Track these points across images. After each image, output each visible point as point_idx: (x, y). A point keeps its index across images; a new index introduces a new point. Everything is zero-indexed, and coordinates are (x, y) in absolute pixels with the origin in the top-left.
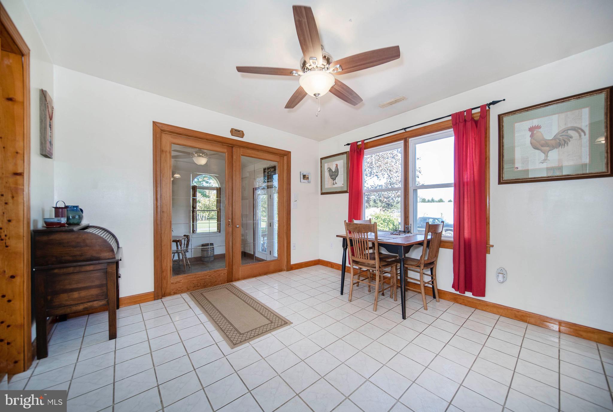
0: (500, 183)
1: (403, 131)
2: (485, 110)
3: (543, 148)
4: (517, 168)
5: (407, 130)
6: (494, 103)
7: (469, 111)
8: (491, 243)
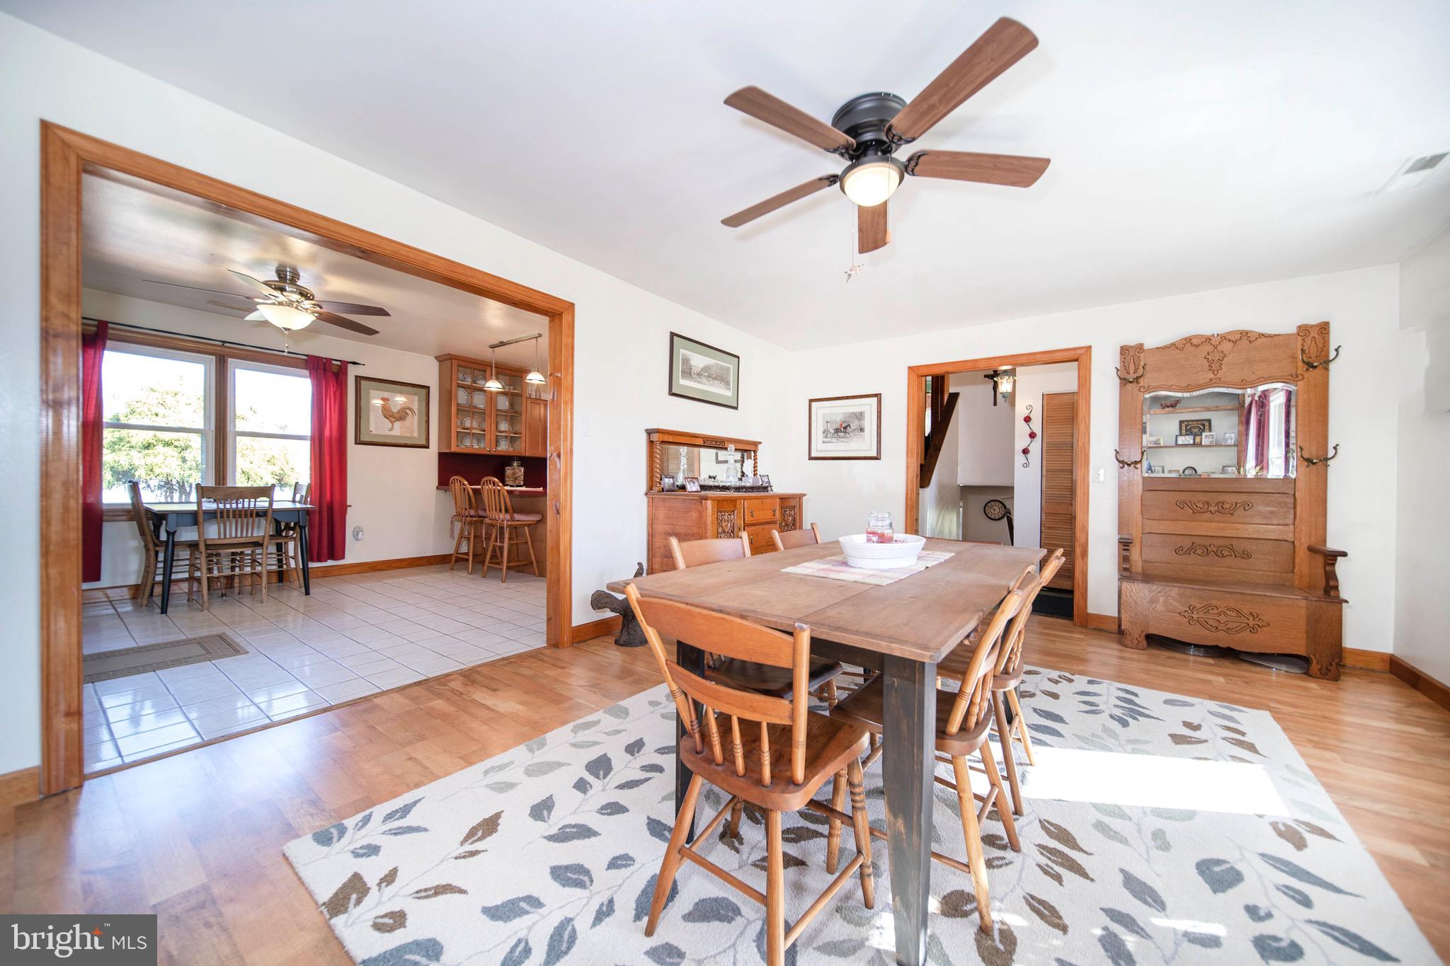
0: (356, 443)
1: (220, 343)
2: (344, 365)
3: (391, 418)
4: (371, 431)
5: (226, 345)
6: (354, 363)
7: (329, 360)
8: (348, 504)
